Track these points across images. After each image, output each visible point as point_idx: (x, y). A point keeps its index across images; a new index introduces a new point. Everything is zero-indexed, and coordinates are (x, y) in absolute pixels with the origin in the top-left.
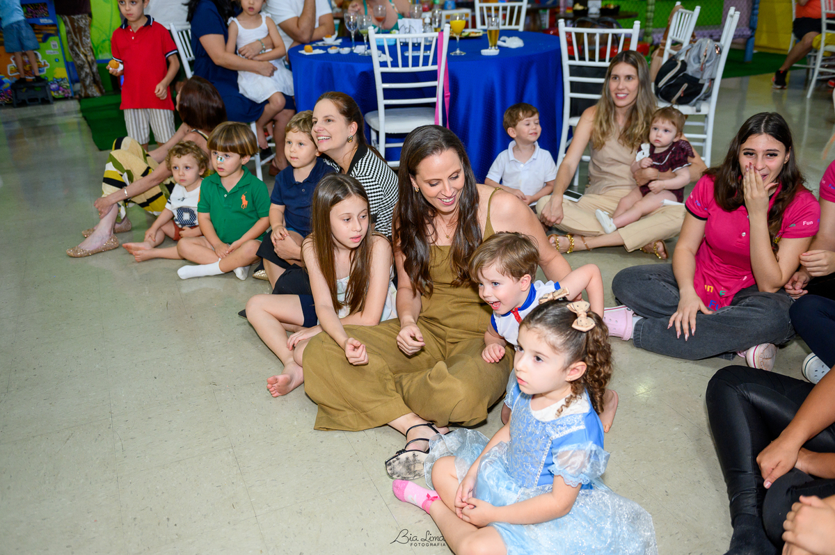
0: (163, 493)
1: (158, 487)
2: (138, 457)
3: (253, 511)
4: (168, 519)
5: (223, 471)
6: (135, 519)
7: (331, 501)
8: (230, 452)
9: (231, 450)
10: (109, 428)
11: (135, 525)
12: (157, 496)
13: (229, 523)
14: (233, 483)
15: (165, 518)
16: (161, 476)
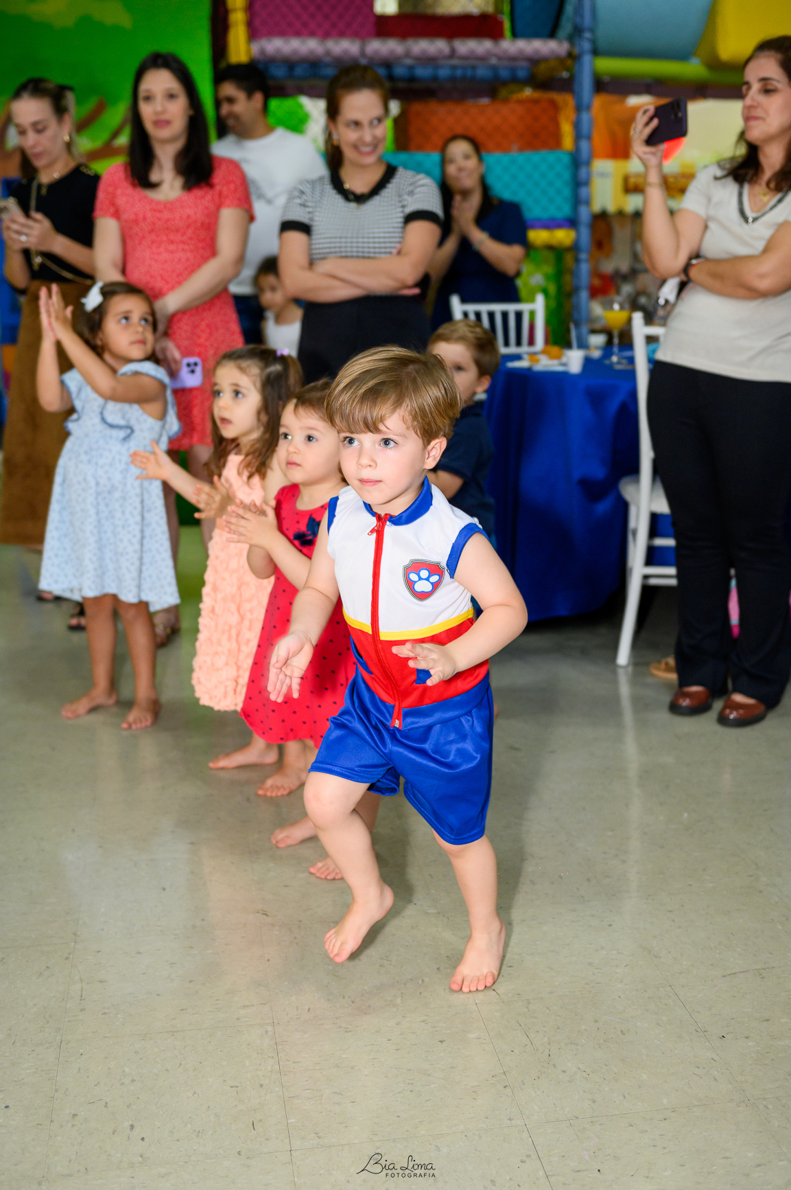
0: (133, 1081)
1: (127, 1070)
2: (105, 1013)
3: (287, 1141)
4: (132, 1127)
5: (247, 1063)
6: (75, 1115)
7: (438, 1148)
8: (267, 1032)
9: (270, 1028)
10: (67, 958)
11: (73, 1126)
12: (122, 1084)
13: (239, 1153)
14: (261, 1086)
15: (127, 1124)
16: (136, 1052)
